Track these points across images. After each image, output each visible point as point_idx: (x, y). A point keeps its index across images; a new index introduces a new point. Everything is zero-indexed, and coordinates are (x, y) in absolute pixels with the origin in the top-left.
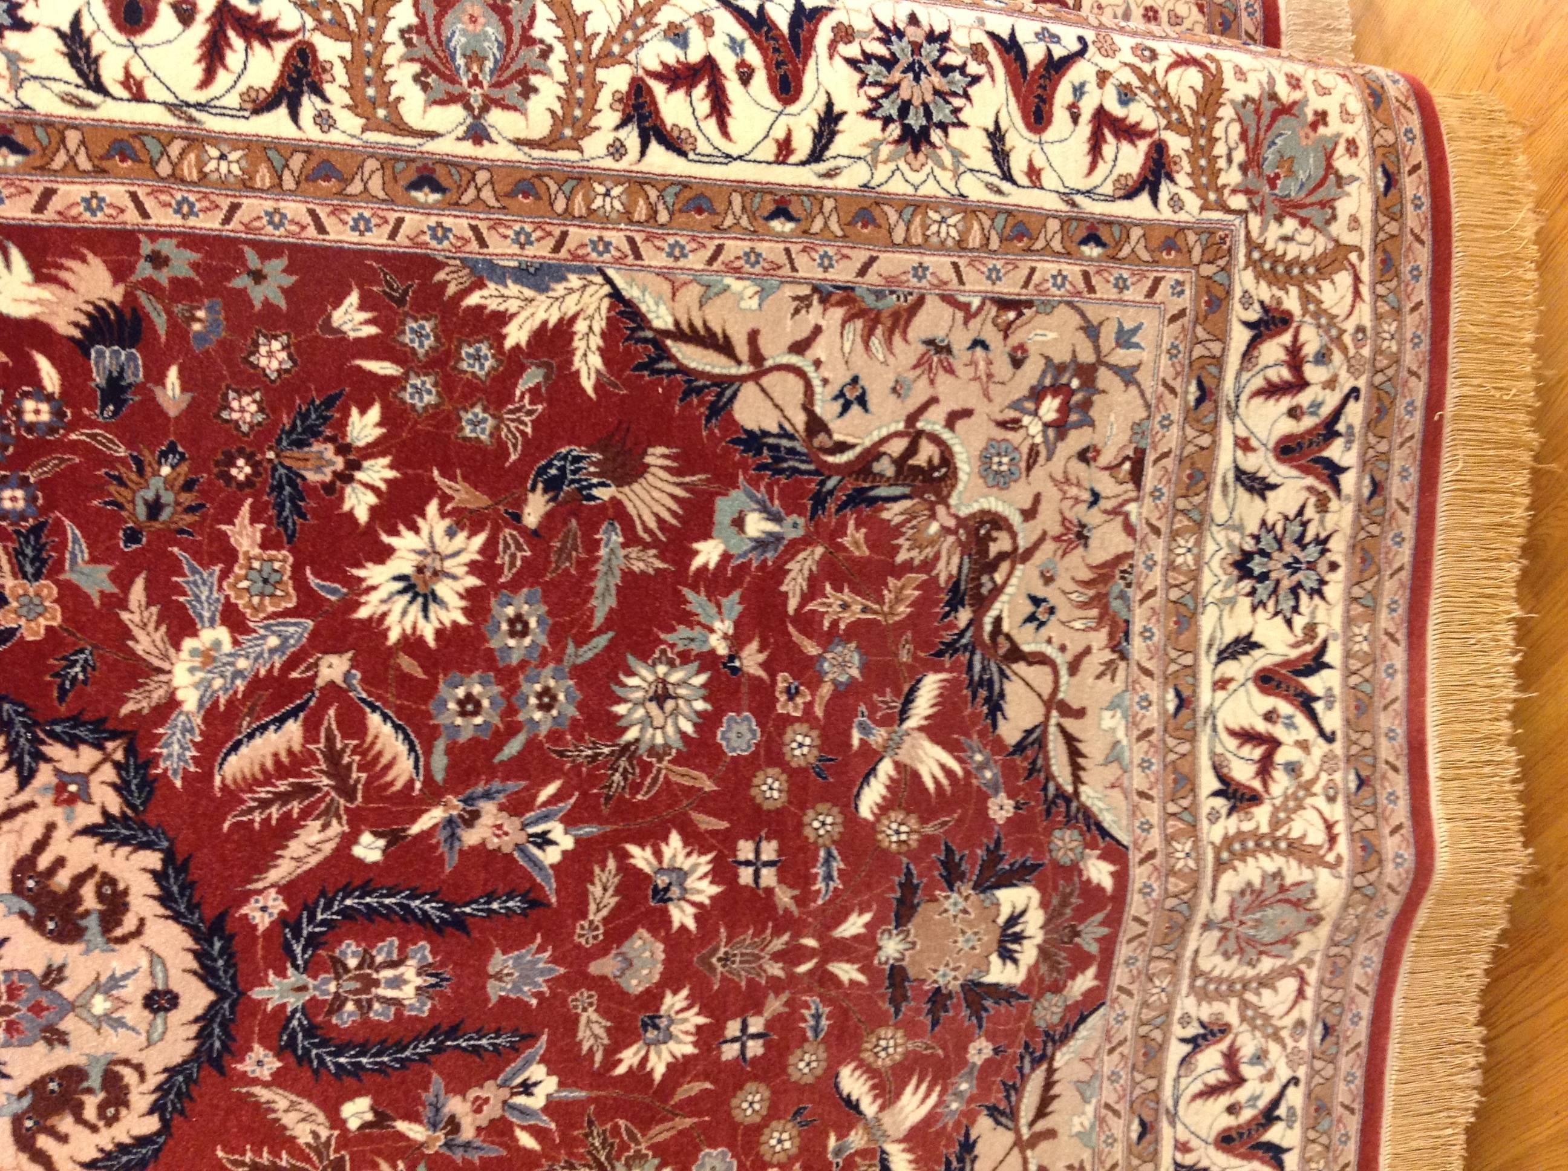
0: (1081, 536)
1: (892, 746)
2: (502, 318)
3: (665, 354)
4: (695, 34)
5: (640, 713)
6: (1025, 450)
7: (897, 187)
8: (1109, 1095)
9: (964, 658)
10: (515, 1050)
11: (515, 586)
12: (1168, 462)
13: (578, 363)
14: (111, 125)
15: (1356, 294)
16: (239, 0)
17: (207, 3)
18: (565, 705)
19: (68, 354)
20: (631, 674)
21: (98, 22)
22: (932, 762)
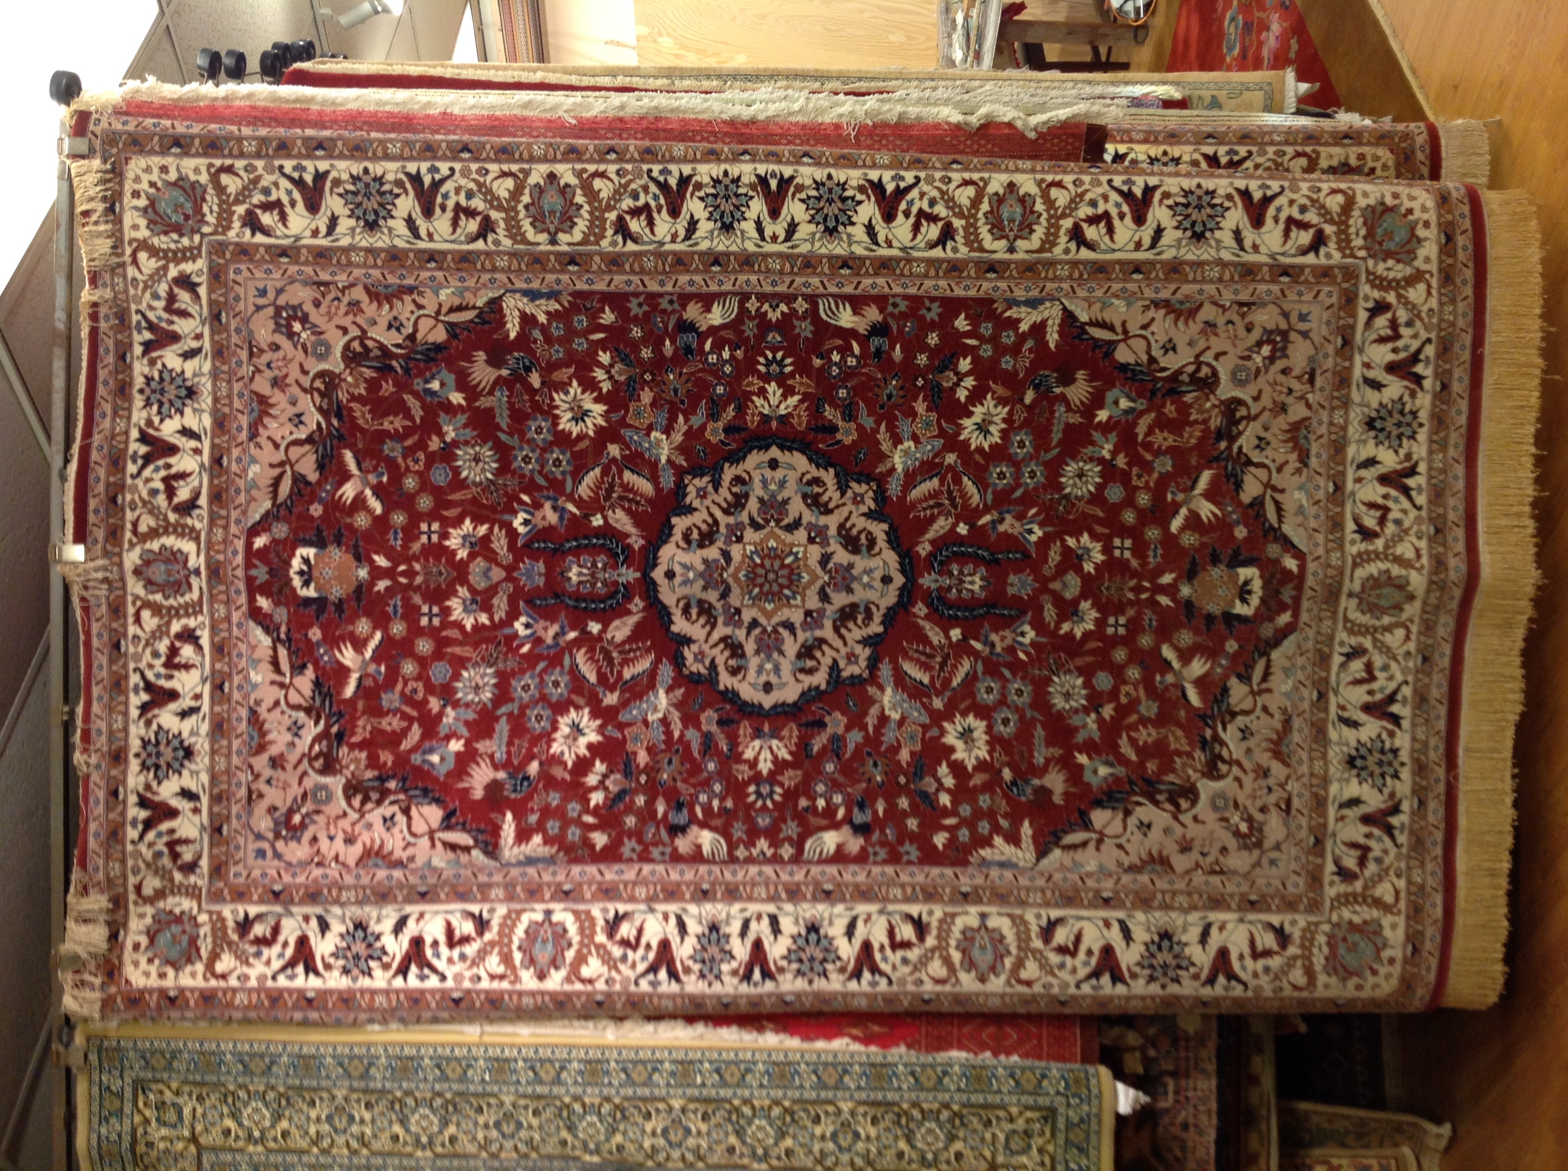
0: (1283, 409)
1: (1186, 502)
2: (1019, 321)
3: (1086, 332)
4: (1101, 202)
5: (1071, 482)
6: (1254, 369)
7: (1190, 257)
8: (1300, 675)
9: (1223, 463)
10: (1018, 617)
11: (1020, 428)
12: (1328, 375)
13: (1048, 337)
14: (881, 257)
15: (1429, 294)
16: (926, 207)
17: (914, 210)
18: (1040, 477)
19: (864, 341)
20: (1068, 465)
21: (878, 220)
22: (1206, 510)
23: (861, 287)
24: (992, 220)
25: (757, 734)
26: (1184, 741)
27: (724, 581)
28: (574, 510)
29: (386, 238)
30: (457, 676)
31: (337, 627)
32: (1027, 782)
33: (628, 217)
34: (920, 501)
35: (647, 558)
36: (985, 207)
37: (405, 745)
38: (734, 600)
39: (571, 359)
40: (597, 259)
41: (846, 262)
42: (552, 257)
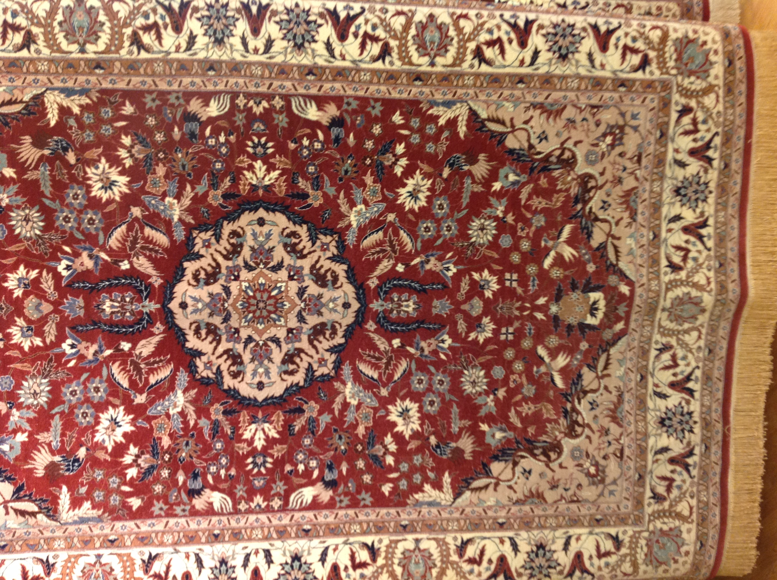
0: (619, 181)
1: (554, 247)
2: (438, 117)
3: (485, 126)
4: (495, 31)
5: (476, 233)
6: (600, 153)
7: (558, 72)
8: (629, 365)
9: (579, 220)
10: (440, 329)
11: (440, 195)
12: (650, 157)
13: (459, 129)
14: (337, 68)
15: (718, 101)
16: (370, 31)
17: (361, 32)
18: (454, 231)
19: (326, 130)
20: (473, 222)
21: (334, 39)
22: (568, 252)
23: (323, 89)
24: (418, 41)
25: (253, 420)
26: (553, 412)
27: (225, 309)
28: (106, 257)
30: (19, 386)
32: (447, 445)
33: (141, 33)
34: (370, 248)
35: (165, 293)
36: (413, 31)
38: (234, 322)
39: (99, 141)
40: (118, 64)
41: (311, 71)
42: (82, 63)
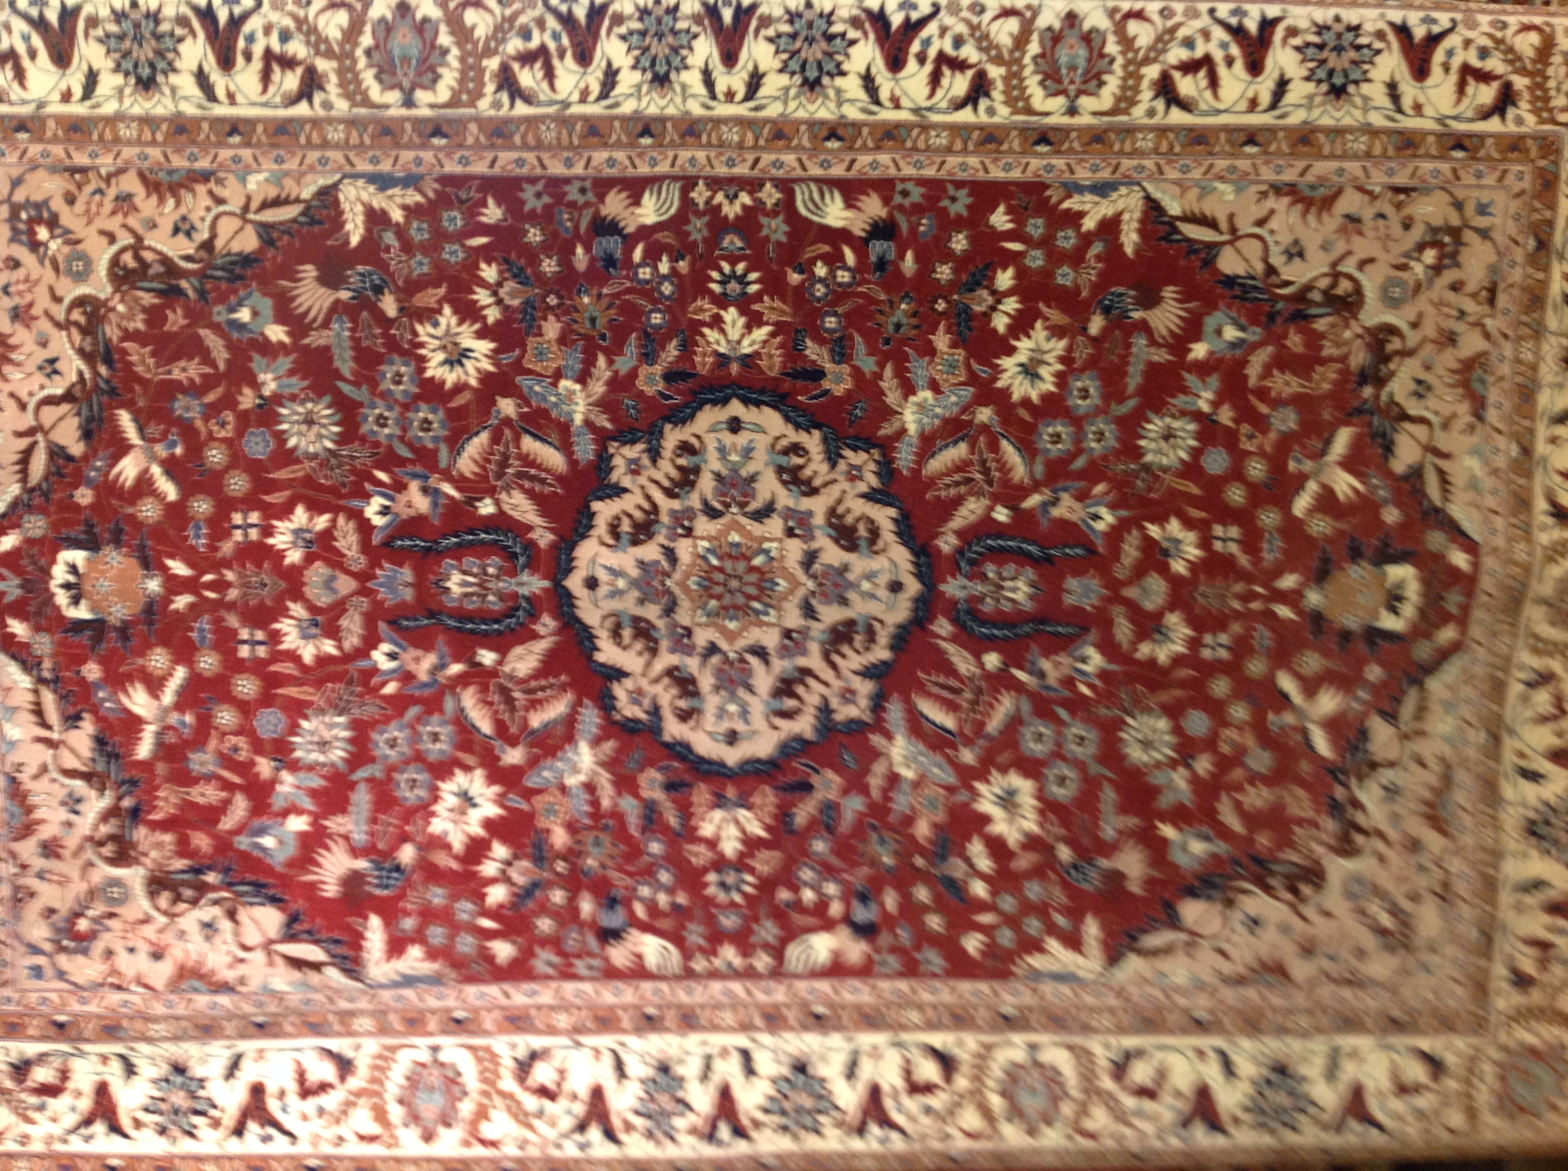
0: (1450, 339)
1: (1316, 473)
2: (1081, 214)
3: (1177, 231)
4: (1200, 42)
5: (1154, 446)
6: (1411, 282)
7: (1326, 121)
9: (1367, 418)
10: (1079, 636)
11: (1082, 370)
12: (1516, 291)
13: (1123, 238)
14: (884, 123)
16: (949, 49)
17: (932, 53)
18: (1111, 439)
19: (861, 246)
20: (1149, 422)
21: (880, 69)
22: (1344, 484)
23: (857, 166)
24: (1045, 67)
25: (718, 801)
26: (1307, 804)
27: (668, 592)
28: (453, 492)
29: (168, 101)
30: (294, 729)
31: (122, 660)
32: (1090, 862)
33: (516, 66)
34: (942, 475)
35: (557, 559)
36: (1034, 48)
37: (227, 824)
38: (683, 617)
39: (439, 275)
40: (473, 127)
41: (834, 131)
42: (408, 126)
